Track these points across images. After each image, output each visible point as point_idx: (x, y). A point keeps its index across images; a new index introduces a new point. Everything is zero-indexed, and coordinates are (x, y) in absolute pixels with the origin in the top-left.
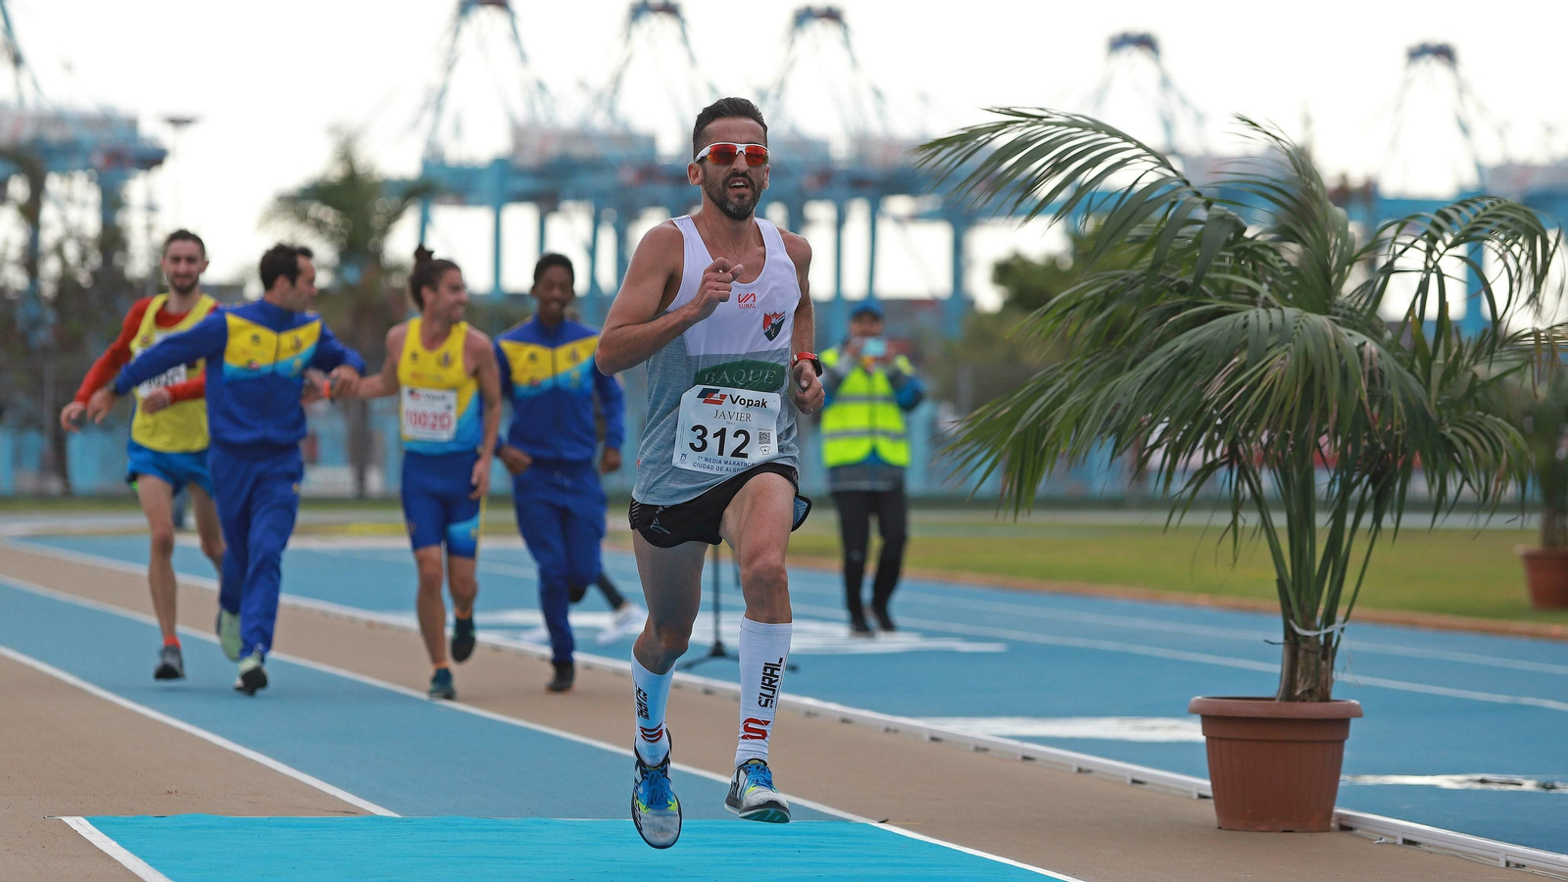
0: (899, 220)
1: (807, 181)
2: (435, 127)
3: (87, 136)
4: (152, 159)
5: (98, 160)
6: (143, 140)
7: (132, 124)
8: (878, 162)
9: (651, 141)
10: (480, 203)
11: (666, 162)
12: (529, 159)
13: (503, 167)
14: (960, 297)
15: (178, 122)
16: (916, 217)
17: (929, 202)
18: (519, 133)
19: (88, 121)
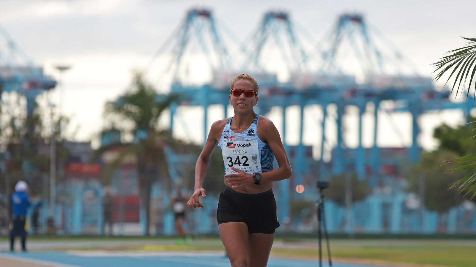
0: (389, 112)
1: (345, 94)
2: (177, 71)
3: (20, 75)
4: (50, 85)
5: (25, 86)
6: (46, 77)
7: (41, 70)
8: (379, 85)
9: (275, 76)
10: (198, 104)
11: (282, 86)
12: (220, 85)
13: (208, 89)
14: (416, 147)
15: (62, 69)
16: (395, 110)
17: (401, 103)
18: (215, 73)
19: (21, 69)
